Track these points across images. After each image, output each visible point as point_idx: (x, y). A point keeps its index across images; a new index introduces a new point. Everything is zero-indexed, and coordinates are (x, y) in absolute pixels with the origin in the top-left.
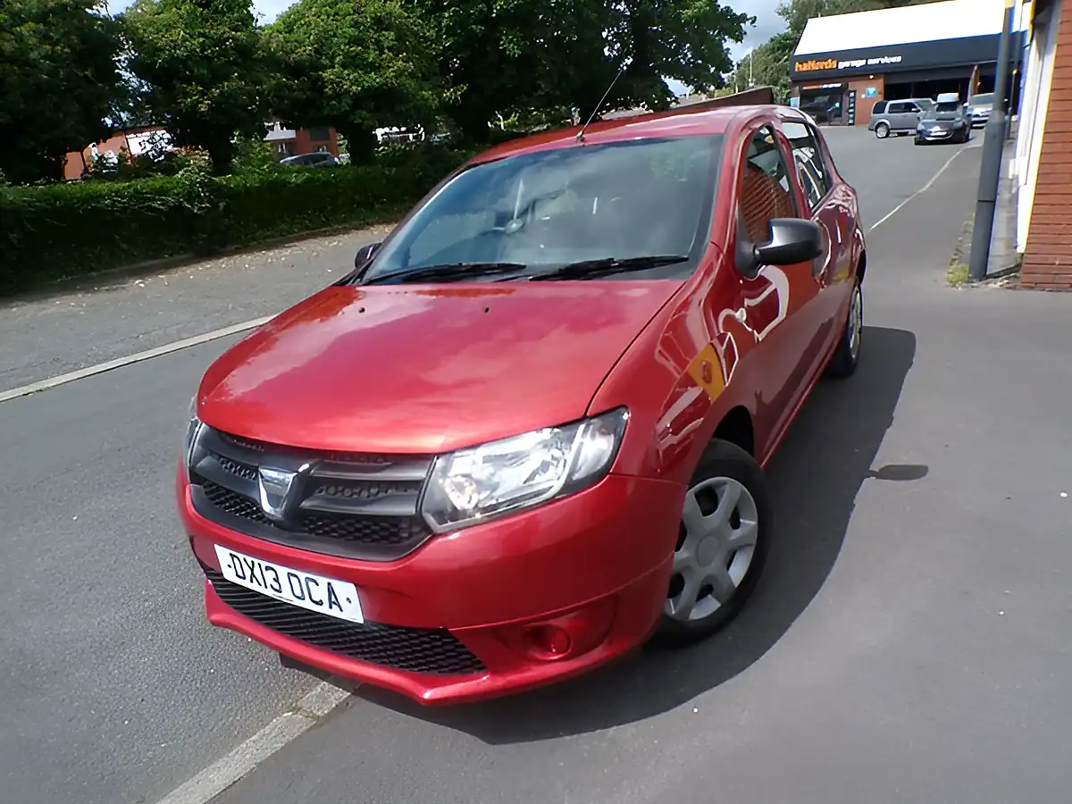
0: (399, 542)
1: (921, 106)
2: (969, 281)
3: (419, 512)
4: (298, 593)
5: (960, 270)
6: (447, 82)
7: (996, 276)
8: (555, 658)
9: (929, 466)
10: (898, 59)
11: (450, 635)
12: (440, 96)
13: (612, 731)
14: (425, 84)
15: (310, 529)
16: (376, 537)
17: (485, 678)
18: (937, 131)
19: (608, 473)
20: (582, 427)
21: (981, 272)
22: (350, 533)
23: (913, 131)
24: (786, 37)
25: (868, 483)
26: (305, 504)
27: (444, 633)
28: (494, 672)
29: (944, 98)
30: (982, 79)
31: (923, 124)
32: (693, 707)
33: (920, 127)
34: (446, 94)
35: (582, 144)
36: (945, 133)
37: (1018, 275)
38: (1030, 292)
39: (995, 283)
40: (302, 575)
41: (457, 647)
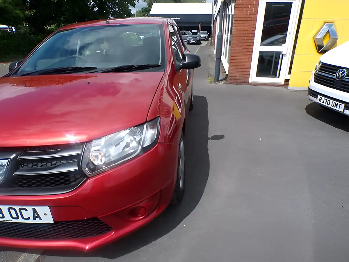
0: (70, 184)
1: (187, 33)
2: (215, 82)
3: (80, 169)
4: (14, 216)
5: (212, 79)
6: (26, 8)
7: (221, 80)
8: (141, 218)
9: (224, 135)
10: (180, 19)
11: (97, 219)
12: (24, 13)
13: (159, 240)
14: (16, 8)
15: (19, 185)
16: (58, 183)
17: (113, 233)
18: (192, 41)
19: (157, 143)
20: (145, 126)
21: (218, 80)
22: (43, 183)
23: (186, 40)
24: (146, 8)
25: (210, 142)
26: (17, 173)
27: (95, 219)
28: (117, 229)
29: (194, 31)
30: (202, 27)
31: (188, 38)
32: (184, 224)
33: (188, 39)
34: (27, 13)
35: (109, 25)
36: (195, 41)
37: (227, 80)
38: (231, 85)
39: (221, 82)
40: (17, 208)
41: (101, 223)
